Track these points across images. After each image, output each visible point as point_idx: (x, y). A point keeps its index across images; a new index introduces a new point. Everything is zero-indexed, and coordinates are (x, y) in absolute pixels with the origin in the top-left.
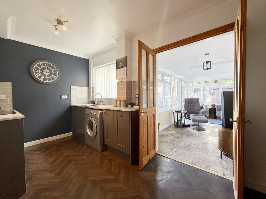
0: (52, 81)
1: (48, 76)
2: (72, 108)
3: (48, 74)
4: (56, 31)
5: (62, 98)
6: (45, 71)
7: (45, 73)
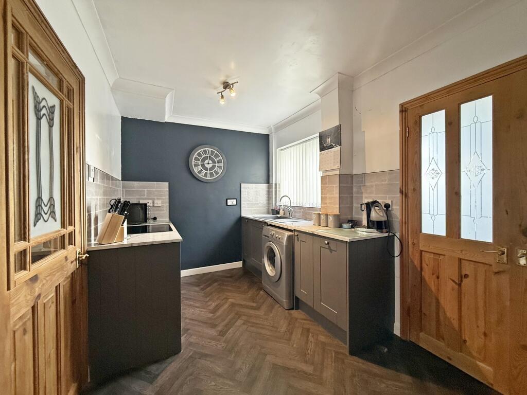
0: (215, 177)
1: (211, 169)
2: (241, 221)
3: (211, 165)
4: (222, 100)
5: (228, 204)
6: (206, 162)
7: (206, 165)
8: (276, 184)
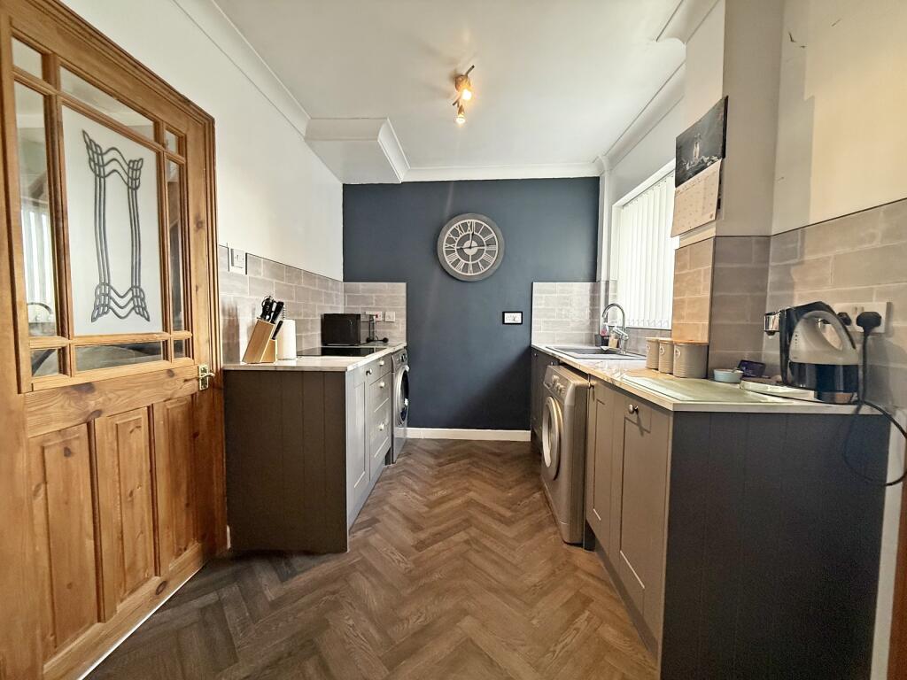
0: (482, 271)
1: (475, 257)
2: (530, 354)
3: (474, 251)
4: (460, 115)
5: (506, 322)
6: (467, 244)
7: (466, 251)
8: (607, 283)
